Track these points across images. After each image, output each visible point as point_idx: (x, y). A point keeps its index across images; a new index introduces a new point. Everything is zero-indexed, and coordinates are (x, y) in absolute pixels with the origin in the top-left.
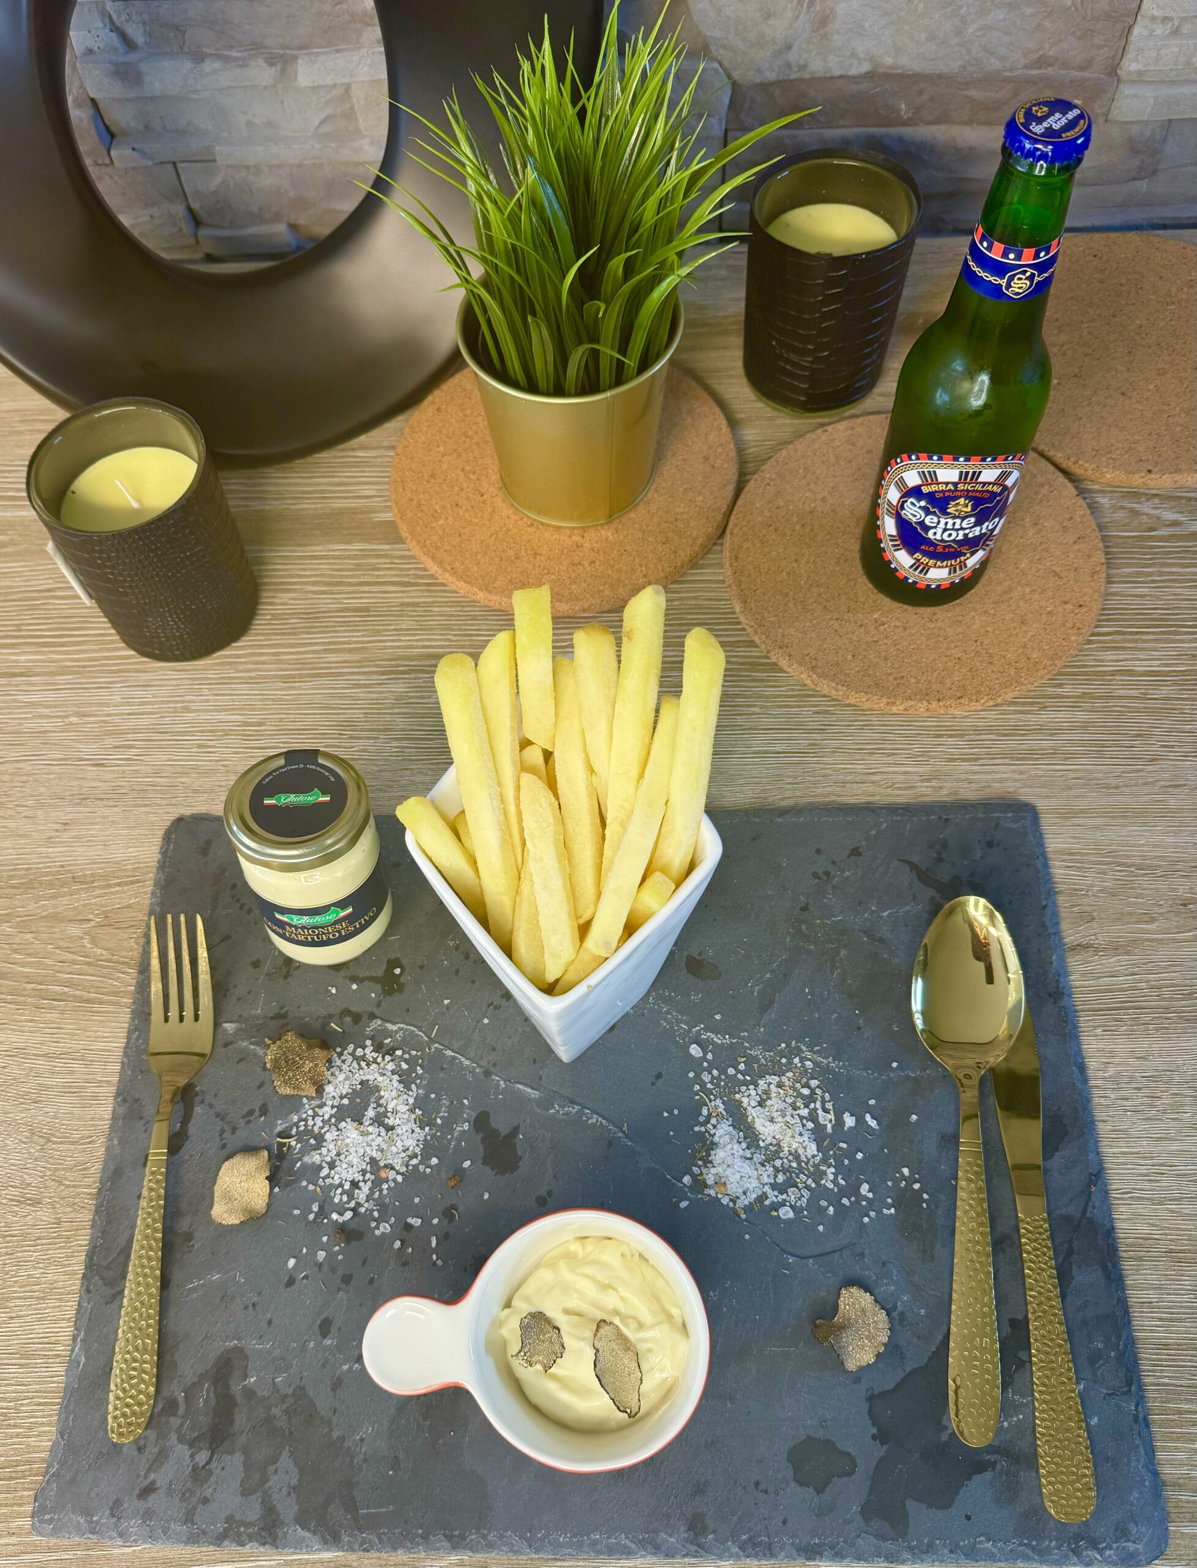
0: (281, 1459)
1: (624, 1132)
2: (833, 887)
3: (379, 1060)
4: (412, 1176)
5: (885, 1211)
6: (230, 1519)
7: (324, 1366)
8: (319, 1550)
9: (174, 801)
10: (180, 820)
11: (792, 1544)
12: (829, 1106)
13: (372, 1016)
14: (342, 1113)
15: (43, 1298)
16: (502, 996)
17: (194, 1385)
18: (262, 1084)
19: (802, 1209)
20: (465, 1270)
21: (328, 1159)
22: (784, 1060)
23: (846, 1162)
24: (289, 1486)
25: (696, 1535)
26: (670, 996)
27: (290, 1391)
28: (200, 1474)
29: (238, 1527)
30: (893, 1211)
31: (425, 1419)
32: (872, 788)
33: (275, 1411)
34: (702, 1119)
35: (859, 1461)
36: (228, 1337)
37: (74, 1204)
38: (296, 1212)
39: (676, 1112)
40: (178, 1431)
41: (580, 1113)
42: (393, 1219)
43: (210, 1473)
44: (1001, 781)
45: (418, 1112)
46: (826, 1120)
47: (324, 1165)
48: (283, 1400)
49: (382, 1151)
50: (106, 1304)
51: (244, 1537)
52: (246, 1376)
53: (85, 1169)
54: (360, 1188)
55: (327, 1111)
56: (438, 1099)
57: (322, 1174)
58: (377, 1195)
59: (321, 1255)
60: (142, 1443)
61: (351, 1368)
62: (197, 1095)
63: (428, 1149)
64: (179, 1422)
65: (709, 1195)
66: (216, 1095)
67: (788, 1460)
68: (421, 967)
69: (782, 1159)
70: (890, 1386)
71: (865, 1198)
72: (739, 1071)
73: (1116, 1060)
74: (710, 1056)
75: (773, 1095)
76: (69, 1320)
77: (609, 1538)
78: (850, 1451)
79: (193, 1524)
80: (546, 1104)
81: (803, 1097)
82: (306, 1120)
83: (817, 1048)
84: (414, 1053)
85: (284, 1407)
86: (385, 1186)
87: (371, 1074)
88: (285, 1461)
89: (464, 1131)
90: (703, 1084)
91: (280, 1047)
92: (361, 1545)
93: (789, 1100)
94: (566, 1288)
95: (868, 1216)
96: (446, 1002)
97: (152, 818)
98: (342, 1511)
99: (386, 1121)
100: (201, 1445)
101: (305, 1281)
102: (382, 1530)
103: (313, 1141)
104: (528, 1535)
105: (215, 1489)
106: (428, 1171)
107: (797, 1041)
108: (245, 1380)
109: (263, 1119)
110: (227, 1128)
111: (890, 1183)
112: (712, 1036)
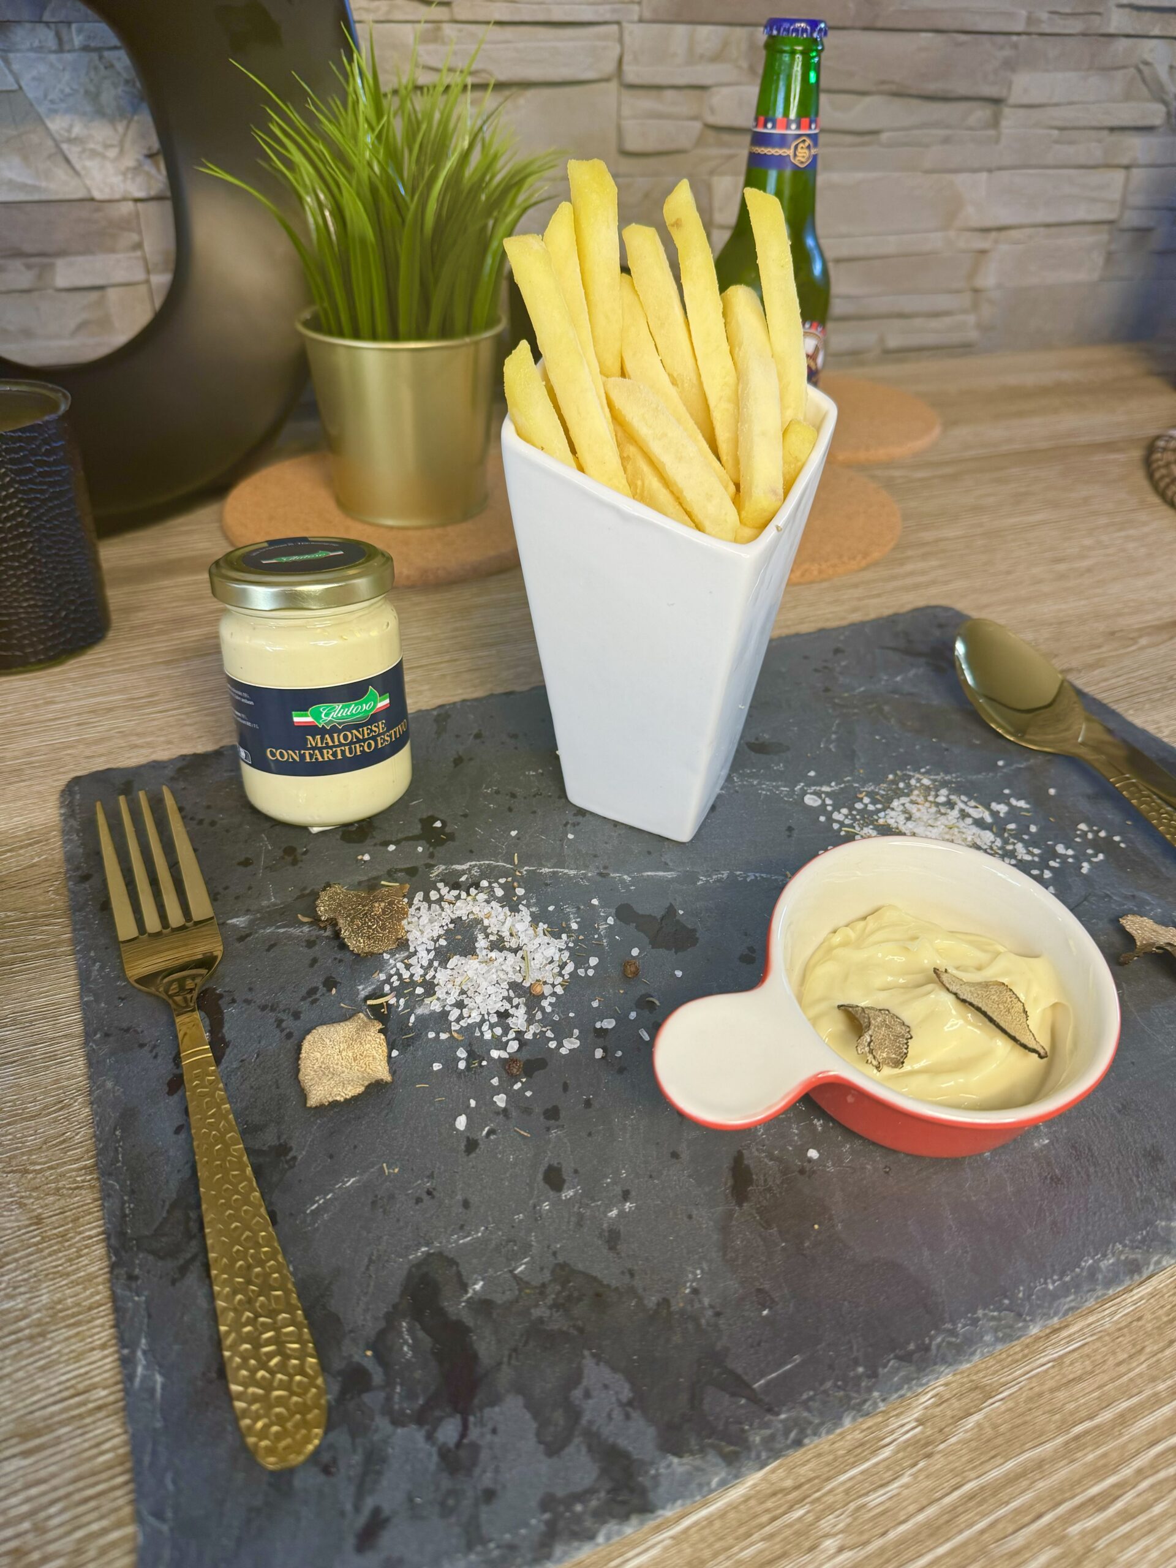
0: (586, 1372)
2: (839, 674)
3: (464, 895)
4: (573, 984)
5: (1095, 860)
6: (548, 1503)
7: (579, 1225)
8: (723, 1483)
9: (62, 770)
10: (75, 782)
12: (972, 803)
13: (430, 865)
15: (43, 1335)
16: (575, 812)
17: (382, 1334)
21: (451, 1000)
22: (901, 786)
23: (1026, 837)
24: (621, 1405)
26: (754, 773)
27: (547, 1276)
28: (456, 1460)
29: (569, 1509)
30: (1100, 857)
31: (766, 1228)
33: (536, 1313)
36: (407, 1248)
37: (58, 1189)
38: (437, 1066)
40: (387, 1410)
41: (732, 875)
42: (576, 1032)
43: (475, 1448)
44: (912, 600)
45: (542, 926)
46: (981, 814)
47: (450, 1008)
48: (542, 1293)
49: (520, 971)
50: (174, 1282)
51: (588, 1522)
52: (464, 1287)
53: (64, 1141)
54: (512, 1016)
55: (423, 957)
56: (560, 910)
57: (452, 1017)
58: (539, 1016)
59: (501, 1100)
60: (326, 1457)
62: (222, 995)
63: (578, 957)
64: (382, 1395)
66: (251, 990)
68: (465, 816)
71: (1068, 856)
72: (866, 804)
74: (829, 801)
75: (914, 811)
76: (103, 1347)
77: (1104, 1256)
79: (484, 1541)
80: (689, 878)
81: (943, 804)
82: (398, 974)
83: (923, 770)
84: (503, 880)
85: (549, 1301)
86: (545, 1003)
87: (460, 911)
88: (594, 1373)
89: (612, 927)
90: (840, 823)
91: (330, 897)
92: (785, 1436)
93: (932, 809)
95: (1082, 868)
96: (514, 833)
98: (726, 1399)
99: (507, 945)
100: (437, 1413)
101: (492, 1137)
102: (805, 1396)
103: (419, 990)
104: (1006, 1302)
105: (497, 1470)
106: (591, 973)
107: (901, 770)
108: (466, 1292)
109: (334, 991)
110: (284, 1016)
111: (1078, 839)
112: (818, 788)
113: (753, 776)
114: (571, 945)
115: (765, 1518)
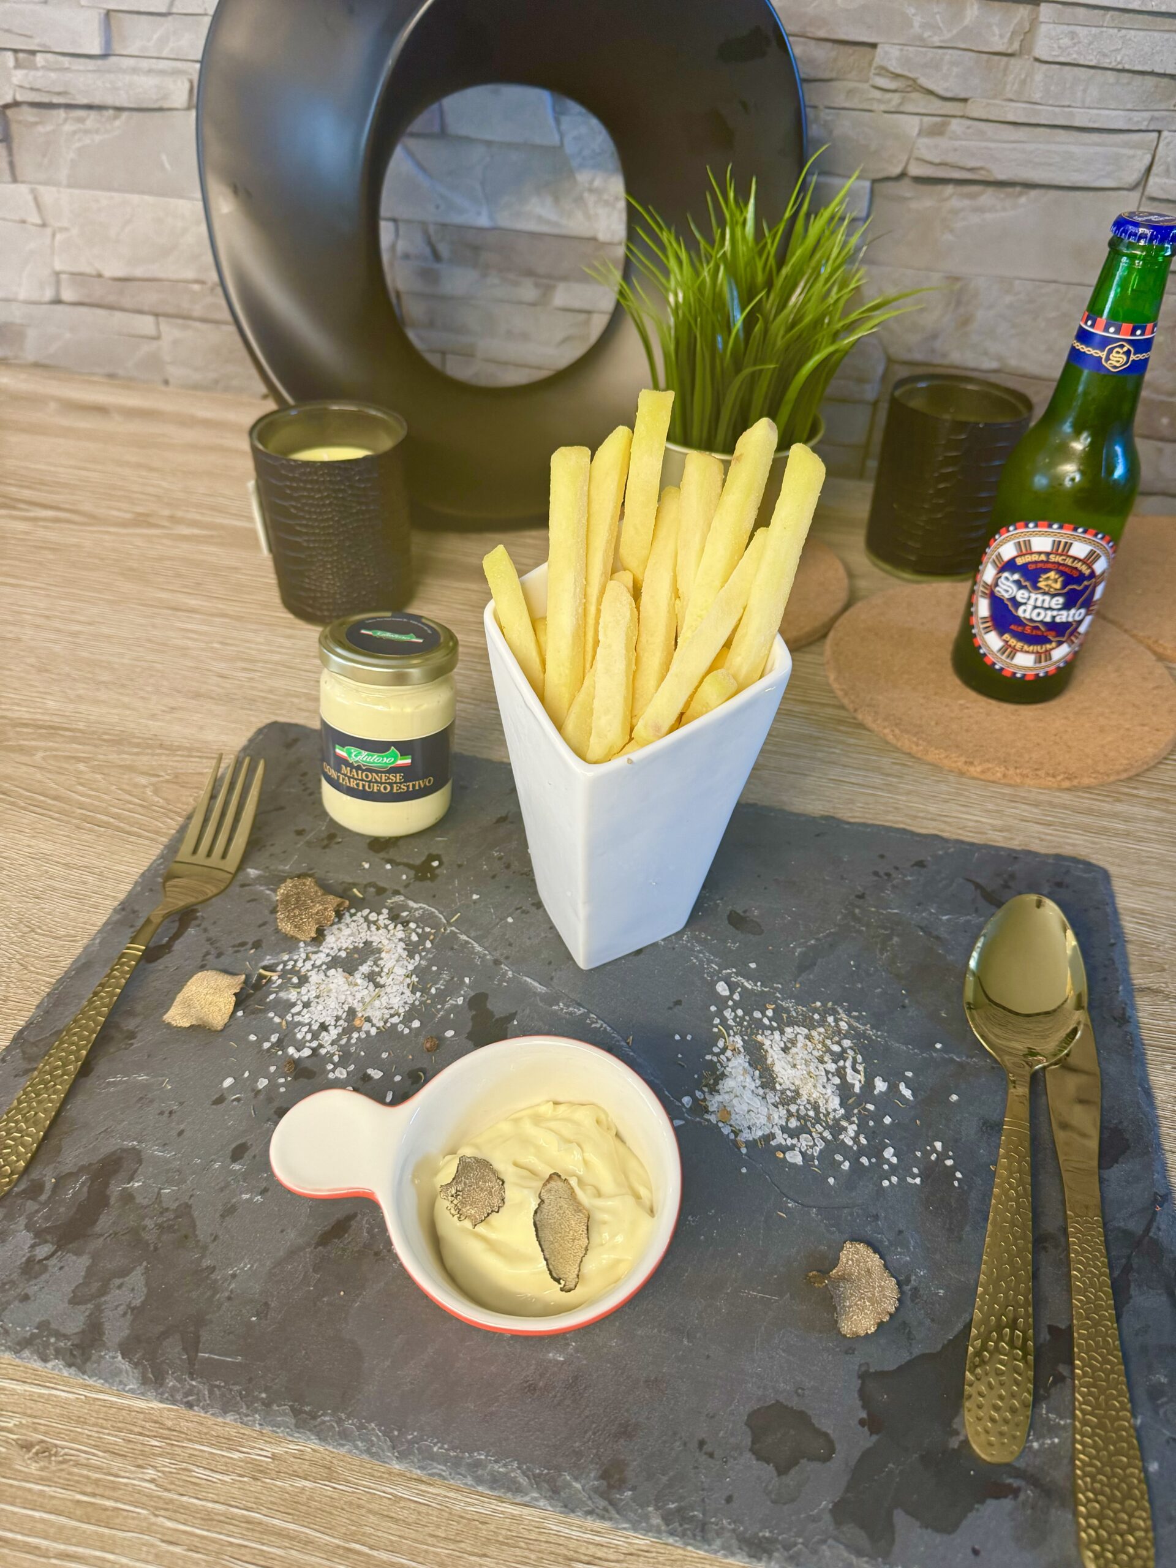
0: (133, 1274)
1: (628, 1043)
2: (894, 887)
3: (391, 927)
4: (388, 1034)
5: (909, 1180)
6: (43, 1326)
7: (222, 1190)
8: (132, 1391)
9: (275, 711)
10: (275, 723)
11: (734, 1530)
12: (860, 1068)
13: (397, 893)
14: (334, 962)
16: (533, 904)
17: (70, 1174)
18: (264, 924)
19: (812, 1157)
21: (305, 999)
22: (816, 1017)
23: (871, 1123)
24: (129, 1306)
25: (610, 1487)
26: (705, 939)
27: (174, 1206)
28: (31, 1268)
29: (48, 1337)
30: (918, 1181)
31: (315, 1271)
32: (943, 826)
33: (149, 1223)
34: (716, 1050)
35: (838, 1447)
36: (129, 1136)
37: (29, 988)
38: (253, 1038)
39: (689, 1037)
40: (30, 1217)
41: (585, 1016)
42: (352, 1067)
43: (45, 1269)
45: (415, 979)
46: (856, 1081)
47: (299, 1003)
48: (162, 1213)
49: (364, 1003)
50: (16, 1076)
51: (51, 1351)
52: (131, 1179)
53: (55, 961)
54: (328, 1032)
55: (321, 958)
56: (439, 973)
57: (294, 1010)
58: (343, 1042)
59: (263, 1083)
61: (251, 1199)
62: (196, 918)
63: (414, 1012)
64: (36, 1207)
65: (709, 1121)
66: (215, 923)
67: (747, 1424)
68: (460, 866)
69: (798, 1105)
70: (890, 1366)
71: (888, 1162)
72: (766, 1016)
74: (736, 997)
75: (799, 1045)
77: (496, 1462)
78: (830, 1431)
80: (552, 999)
81: (833, 1053)
82: (296, 961)
83: (855, 1014)
84: (428, 929)
85: (160, 1221)
86: (355, 1035)
87: (377, 937)
88: (137, 1278)
89: (457, 1006)
90: (723, 1021)
91: (295, 886)
92: (186, 1395)
93: (816, 1053)
94: (525, 1142)
95: (889, 1180)
96: (475, 897)
98: (178, 1349)
99: (379, 979)
100: (48, 1237)
101: (235, 1103)
102: (217, 1383)
103: (295, 980)
104: (396, 1433)
105: (41, 1289)
106: (407, 1031)
107: (834, 1003)
108: (129, 1183)
109: (252, 951)
110: (213, 951)
111: (919, 1154)
112: (743, 980)
113: (703, 942)
115: (137, 1430)
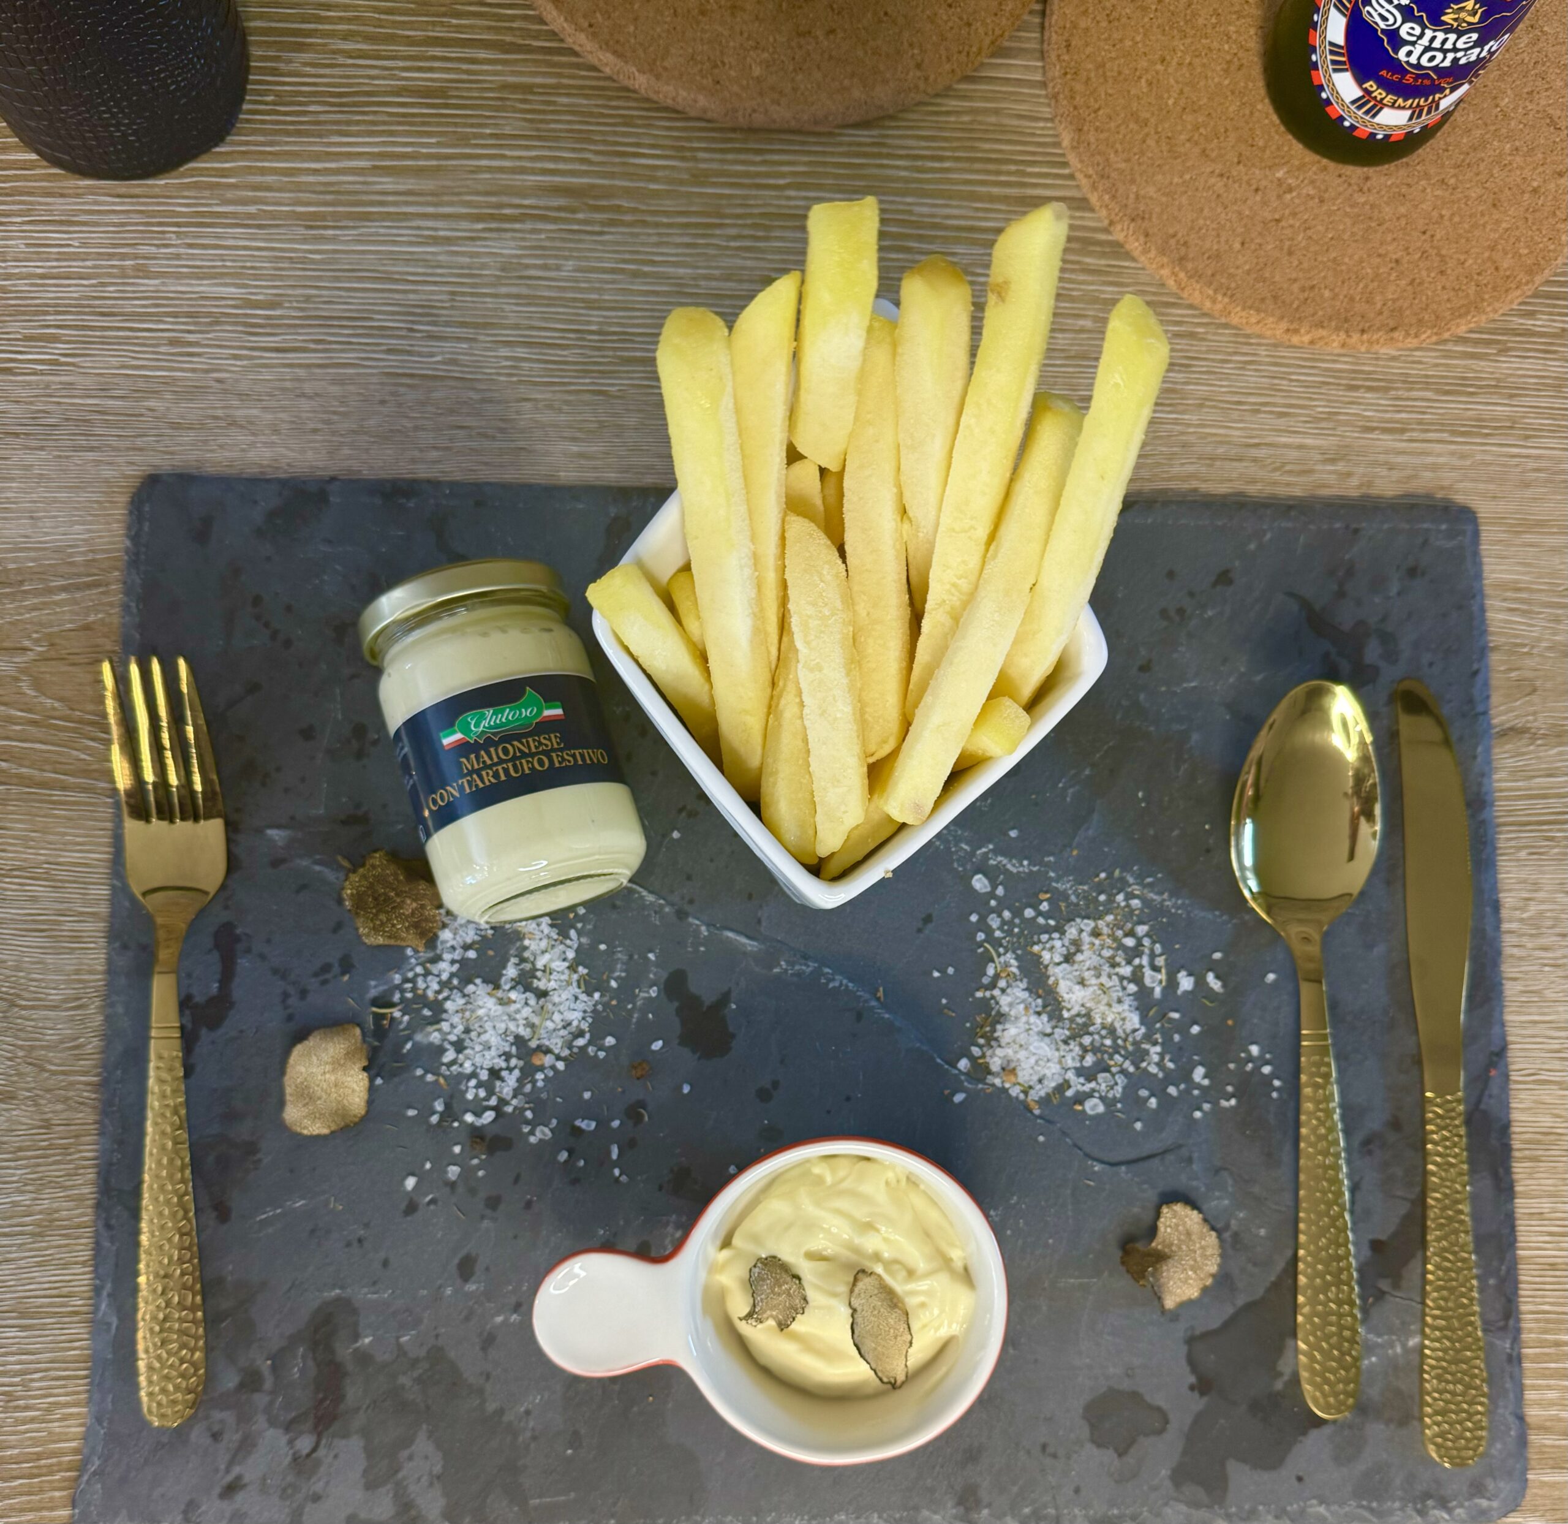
0: (417, 1441)
1: (878, 999)
2: (1189, 634)
4: (577, 1060)
5: (1224, 1103)
7: (467, 1319)
9: (139, 442)
11: (1083, 1516)
14: (466, 973)
17: (282, 1351)
18: (341, 926)
19: (1115, 1100)
20: (661, 1188)
21: (453, 1038)
22: (1102, 898)
23: (1177, 1038)
24: (431, 1475)
25: (967, 1511)
27: (423, 1353)
28: (303, 1465)
30: (1233, 1102)
33: (404, 1380)
34: (985, 980)
35: (1171, 1417)
36: (325, 1285)
38: (411, 1113)
39: (950, 971)
40: (268, 1412)
41: (817, 973)
42: (554, 1122)
43: (318, 1463)
44: (1434, 468)
45: (582, 970)
46: (1155, 981)
47: (448, 1046)
48: (413, 1366)
49: (532, 1026)
52: (356, 1337)
54: (503, 1080)
55: (445, 968)
56: (611, 952)
57: (446, 1060)
58: (528, 1088)
59: (453, 1171)
61: (506, 1320)
62: (240, 940)
63: (600, 1024)
64: (268, 1398)
65: (993, 1085)
66: (268, 941)
67: (1084, 1417)
69: (1091, 1034)
70: (1215, 1324)
71: (1199, 1086)
72: (1040, 913)
73: (1541, 895)
74: (1000, 891)
75: (1085, 947)
78: (1162, 1404)
80: (770, 959)
81: (1125, 949)
82: (413, 981)
83: (1149, 880)
85: (416, 1374)
86: (540, 1076)
88: (422, 1445)
89: (650, 999)
90: (989, 931)
91: (364, 876)
93: (1107, 953)
94: (809, 1226)
95: (1199, 1109)
97: (108, 473)
98: (506, 1502)
99: (536, 983)
100: (301, 1428)
101: (432, 1207)
103: (426, 1012)
105: (328, 1483)
106: (602, 1054)
107: (1123, 869)
108: (356, 1341)
109: (346, 978)
110: (291, 990)
111: (1232, 1066)
112: (1005, 861)
114: (600, 1007)
